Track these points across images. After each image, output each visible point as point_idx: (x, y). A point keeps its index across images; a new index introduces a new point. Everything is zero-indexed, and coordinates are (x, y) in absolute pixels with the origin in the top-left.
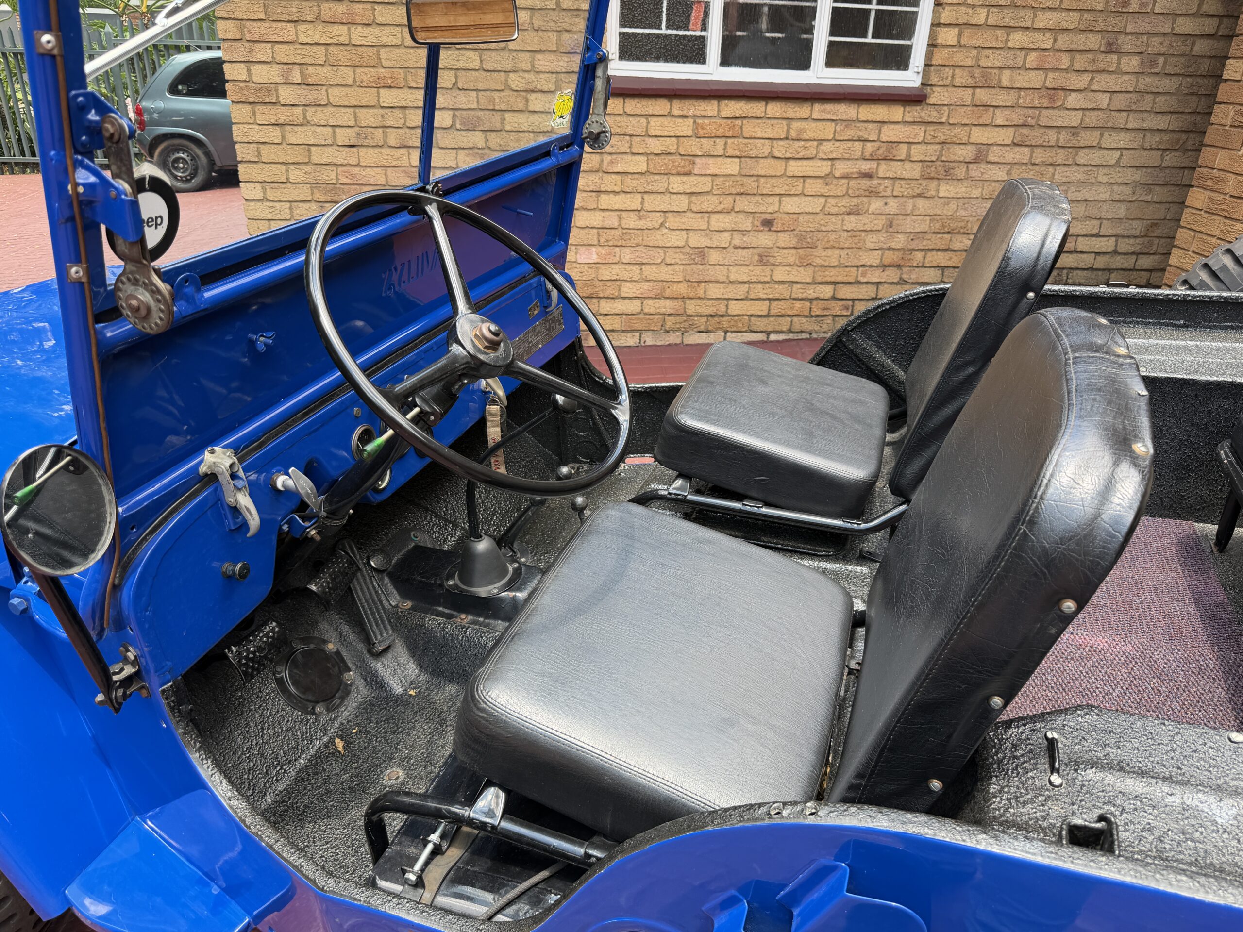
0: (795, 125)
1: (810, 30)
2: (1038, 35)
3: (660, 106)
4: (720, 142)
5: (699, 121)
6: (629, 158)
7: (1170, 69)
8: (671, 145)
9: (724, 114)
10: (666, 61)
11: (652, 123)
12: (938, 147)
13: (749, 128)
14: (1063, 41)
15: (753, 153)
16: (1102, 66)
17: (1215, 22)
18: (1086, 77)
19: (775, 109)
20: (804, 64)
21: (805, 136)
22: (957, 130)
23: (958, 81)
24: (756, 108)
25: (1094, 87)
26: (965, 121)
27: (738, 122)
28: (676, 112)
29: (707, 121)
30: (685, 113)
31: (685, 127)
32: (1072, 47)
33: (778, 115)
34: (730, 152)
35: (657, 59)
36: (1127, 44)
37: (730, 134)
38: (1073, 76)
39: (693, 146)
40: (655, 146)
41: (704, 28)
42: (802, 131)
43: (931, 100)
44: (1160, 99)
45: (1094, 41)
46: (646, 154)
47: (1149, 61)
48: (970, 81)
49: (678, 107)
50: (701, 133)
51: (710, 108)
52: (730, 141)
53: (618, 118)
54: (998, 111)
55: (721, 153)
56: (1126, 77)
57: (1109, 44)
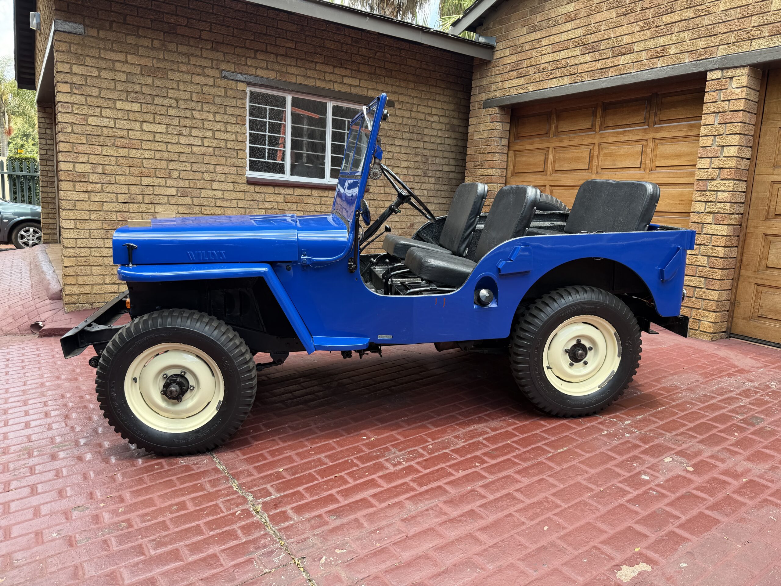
0: (324, 199)
1: (323, 164)
2: (402, 169)
3: (270, 189)
4: (295, 205)
5: (286, 196)
6: (258, 210)
7: (444, 183)
8: (275, 205)
9: (296, 194)
10: (269, 172)
11: (267, 196)
12: (375, 209)
13: (306, 200)
14: (410, 172)
15: (308, 210)
16: (423, 181)
17: (454, 167)
18: (419, 185)
19: (315, 192)
20: (322, 176)
21: (327, 203)
22: (380, 202)
23: (379, 185)
24: (308, 192)
25: (422, 188)
26: (383, 199)
27: (301, 197)
28: (277, 192)
29: (289, 196)
30: (280, 192)
31: (281, 199)
32: (414, 174)
33: (316, 195)
34: (299, 209)
35: (265, 171)
36: (430, 173)
37: (299, 202)
38: (415, 184)
39: (283, 206)
40: (268, 205)
41: (283, 160)
42: (326, 201)
43: (371, 191)
44: (443, 193)
45: (419, 172)
46: (265, 209)
47: (437, 179)
48: (383, 185)
49: (277, 190)
50: (287, 201)
51: (290, 191)
52: (299, 204)
53: (252, 194)
54: (393, 196)
55: (295, 209)
56: (431, 185)
57: (425, 173)
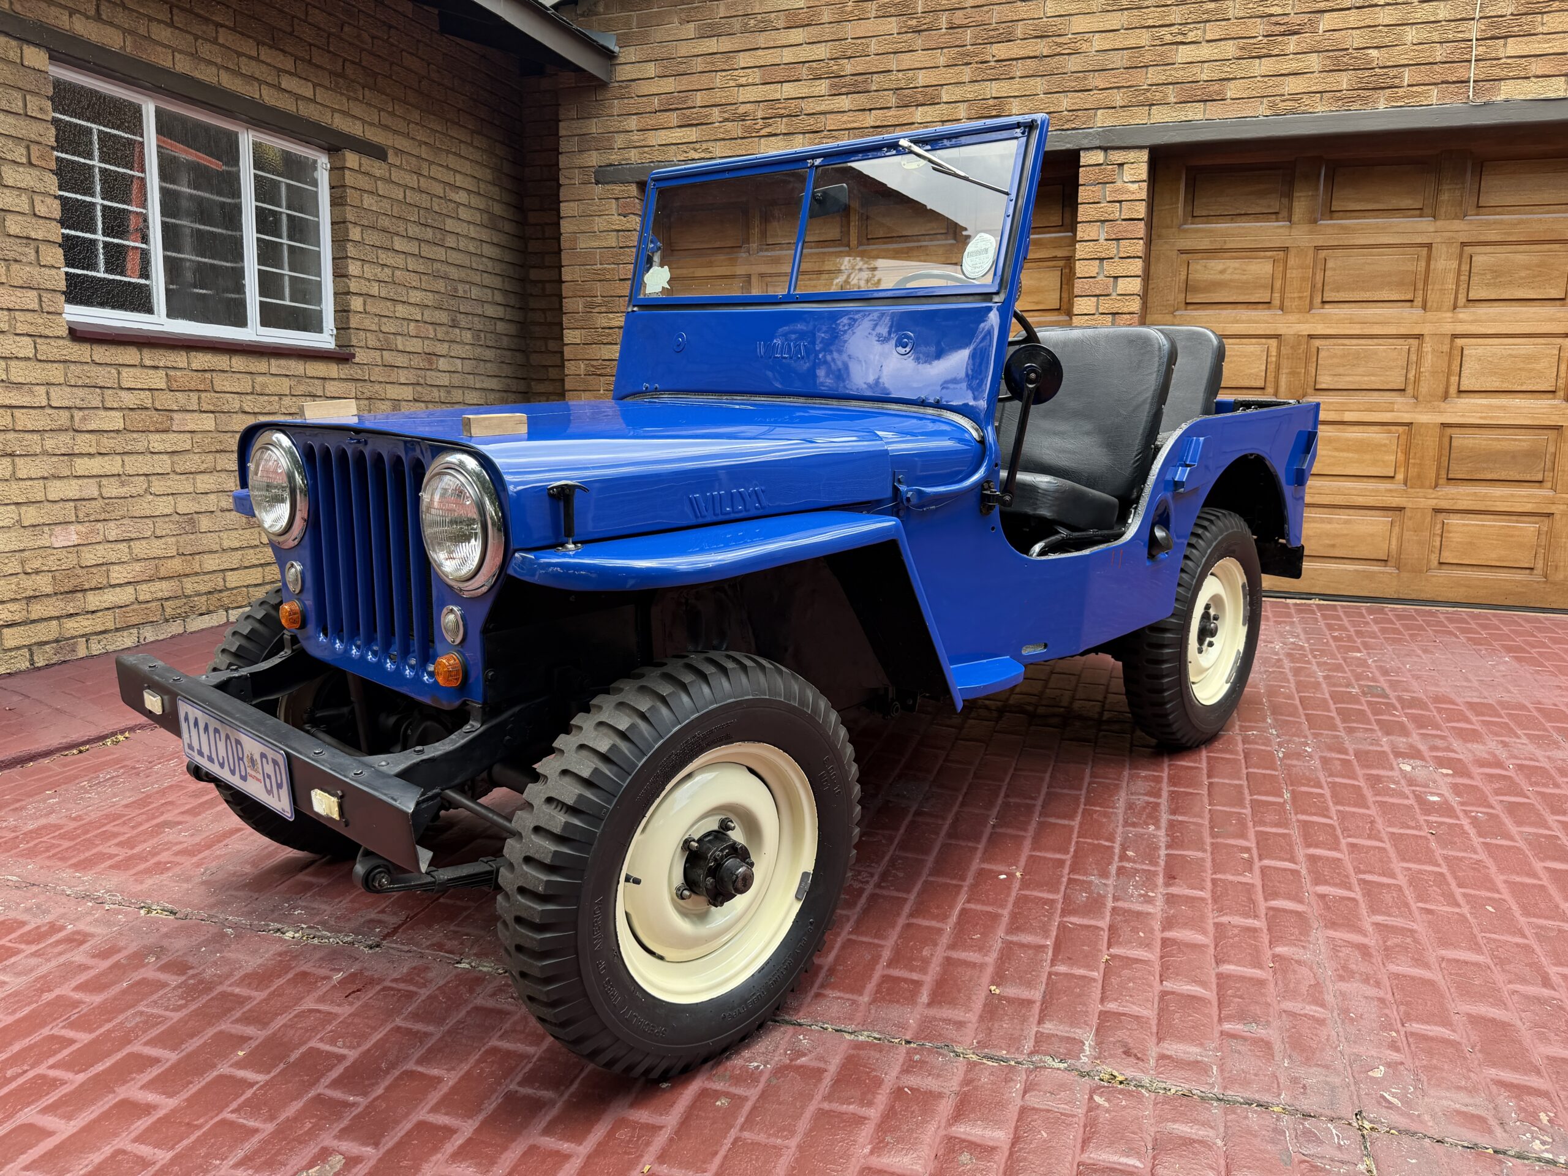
0: (259, 379)
1: (240, 288)
2: (412, 309)
3: (130, 355)
4: (194, 396)
5: (172, 373)
6: (103, 413)
7: (490, 344)
8: (146, 398)
9: (194, 366)
10: (113, 308)
11: (124, 374)
12: (366, 402)
13: (222, 383)
14: (428, 315)
15: (226, 408)
16: (452, 337)
17: (501, 309)
18: (446, 345)
19: (238, 363)
20: (240, 321)
21: (267, 391)
22: (377, 387)
23: (370, 344)
24: (220, 361)
25: (452, 354)
26: (381, 379)
27: (208, 375)
28: (148, 363)
29: (179, 373)
30: (156, 363)
31: (158, 380)
32: (433, 320)
33: (242, 369)
34: (205, 407)
35: (102, 305)
36: (463, 321)
37: (202, 387)
38: (438, 344)
39: (167, 400)
40: (129, 399)
41: (145, 273)
42: (265, 385)
43: (357, 360)
44: (489, 365)
45: (443, 317)
46: (121, 409)
47: (477, 333)
48: (378, 345)
49: (149, 357)
50: (175, 386)
51: (179, 359)
52: (203, 395)
53: (86, 367)
54: (400, 371)
55: (196, 407)
56: (467, 347)
57: (453, 320)
